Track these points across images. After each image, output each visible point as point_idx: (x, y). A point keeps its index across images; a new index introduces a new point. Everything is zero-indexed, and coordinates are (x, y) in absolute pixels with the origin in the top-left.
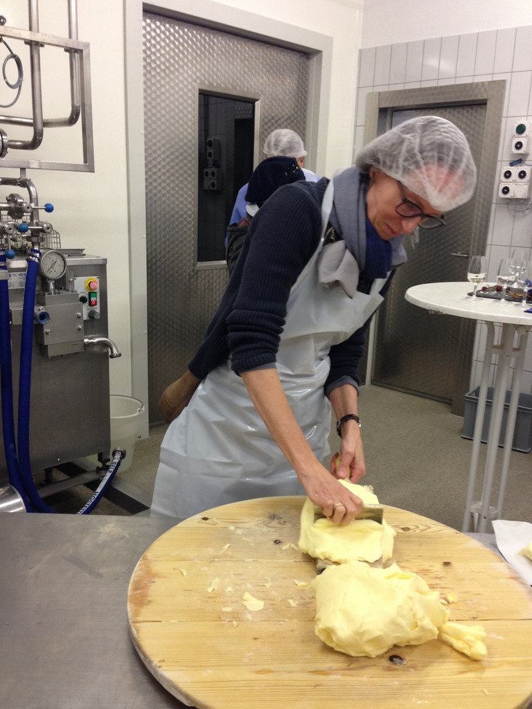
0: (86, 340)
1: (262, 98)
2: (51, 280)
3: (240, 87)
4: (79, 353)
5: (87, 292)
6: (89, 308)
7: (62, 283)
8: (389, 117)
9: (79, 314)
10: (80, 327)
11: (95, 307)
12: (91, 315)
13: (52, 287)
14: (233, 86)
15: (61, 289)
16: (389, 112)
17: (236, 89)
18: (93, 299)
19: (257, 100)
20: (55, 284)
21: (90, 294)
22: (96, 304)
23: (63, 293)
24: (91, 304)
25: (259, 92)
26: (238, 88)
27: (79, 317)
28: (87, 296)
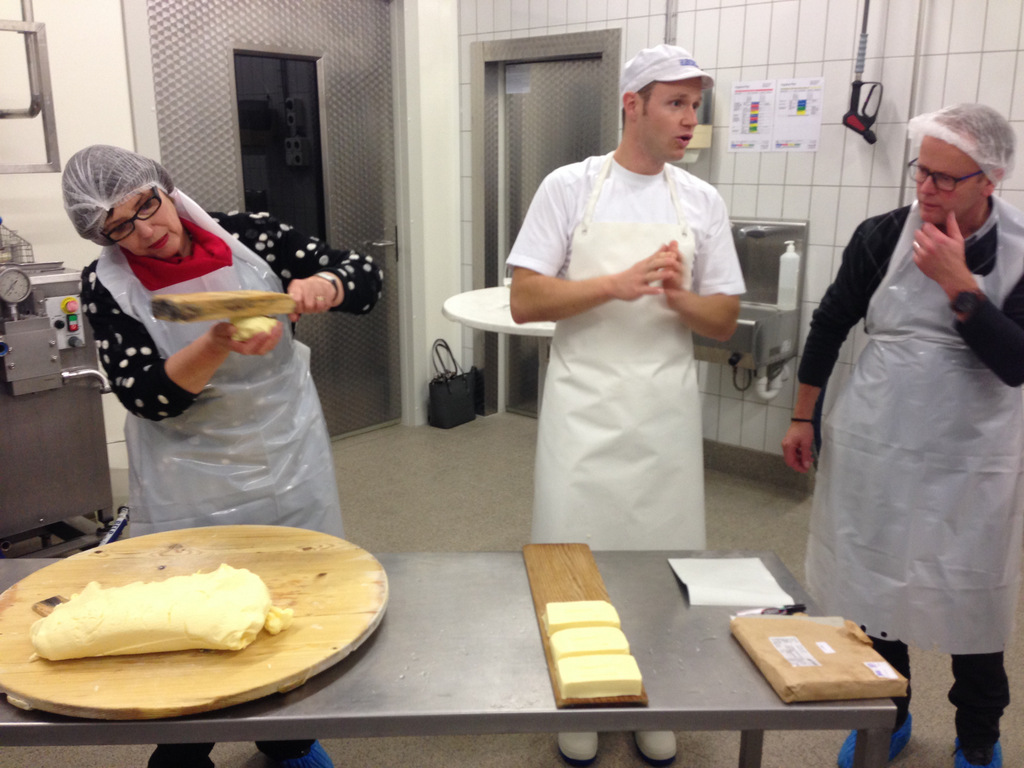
0: (66, 374)
1: (325, 55)
2: (12, 303)
3: (292, 43)
4: (55, 389)
5: (64, 315)
6: (69, 333)
7: (29, 306)
8: (500, 73)
9: (53, 342)
10: (55, 357)
11: (77, 332)
12: (72, 342)
13: (14, 311)
14: (281, 42)
15: (28, 313)
16: (500, 67)
17: (286, 45)
18: (72, 323)
19: (319, 58)
20: (17, 307)
21: (68, 316)
22: (76, 329)
23: (31, 317)
24: (70, 329)
25: (321, 48)
26: (290, 45)
27: (51, 346)
28: (64, 320)
